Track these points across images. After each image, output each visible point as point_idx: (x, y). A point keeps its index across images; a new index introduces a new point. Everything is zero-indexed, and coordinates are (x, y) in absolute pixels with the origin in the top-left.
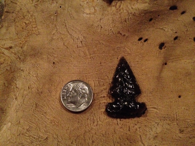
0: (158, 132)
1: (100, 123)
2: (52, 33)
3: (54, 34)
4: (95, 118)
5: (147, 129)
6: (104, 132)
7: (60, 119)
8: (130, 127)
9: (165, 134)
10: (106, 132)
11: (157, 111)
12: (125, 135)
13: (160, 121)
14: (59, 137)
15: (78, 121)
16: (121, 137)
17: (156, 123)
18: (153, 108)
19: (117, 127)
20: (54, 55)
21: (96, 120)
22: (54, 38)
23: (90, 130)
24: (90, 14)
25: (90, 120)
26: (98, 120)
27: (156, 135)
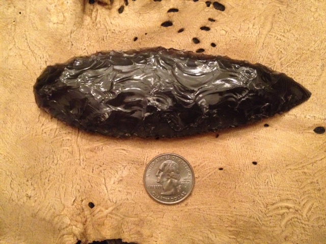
0: (123, 176)
1: (60, 162)
2: (9, 48)
3: (11, 49)
4: (55, 157)
5: (113, 172)
6: (63, 172)
7: (14, 155)
8: (94, 168)
9: (131, 178)
10: (65, 173)
11: (126, 153)
12: (87, 176)
13: (127, 164)
14: (13, 175)
15: (34, 158)
16: (82, 178)
17: (123, 166)
18: (122, 149)
19: (80, 168)
20: (10, 77)
21: (56, 159)
22: (11, 54)
23: (47, 169)
24: (57, 23)
25: (49, 159)
26: (59, 159)
27: (121, 179)
